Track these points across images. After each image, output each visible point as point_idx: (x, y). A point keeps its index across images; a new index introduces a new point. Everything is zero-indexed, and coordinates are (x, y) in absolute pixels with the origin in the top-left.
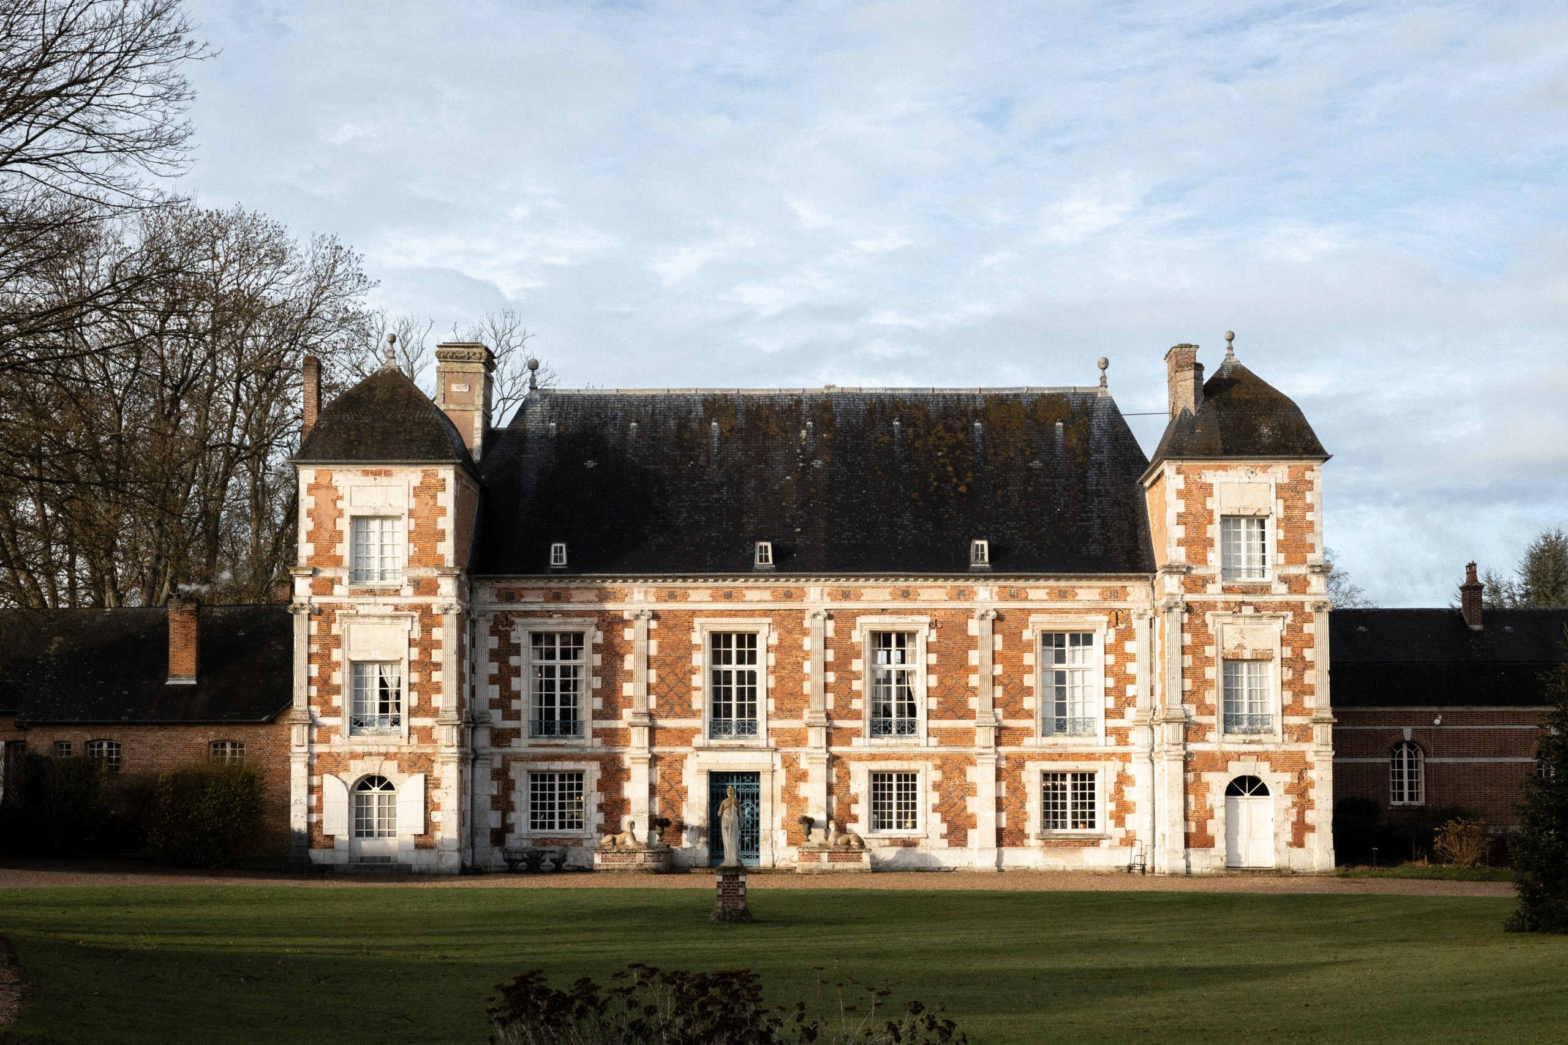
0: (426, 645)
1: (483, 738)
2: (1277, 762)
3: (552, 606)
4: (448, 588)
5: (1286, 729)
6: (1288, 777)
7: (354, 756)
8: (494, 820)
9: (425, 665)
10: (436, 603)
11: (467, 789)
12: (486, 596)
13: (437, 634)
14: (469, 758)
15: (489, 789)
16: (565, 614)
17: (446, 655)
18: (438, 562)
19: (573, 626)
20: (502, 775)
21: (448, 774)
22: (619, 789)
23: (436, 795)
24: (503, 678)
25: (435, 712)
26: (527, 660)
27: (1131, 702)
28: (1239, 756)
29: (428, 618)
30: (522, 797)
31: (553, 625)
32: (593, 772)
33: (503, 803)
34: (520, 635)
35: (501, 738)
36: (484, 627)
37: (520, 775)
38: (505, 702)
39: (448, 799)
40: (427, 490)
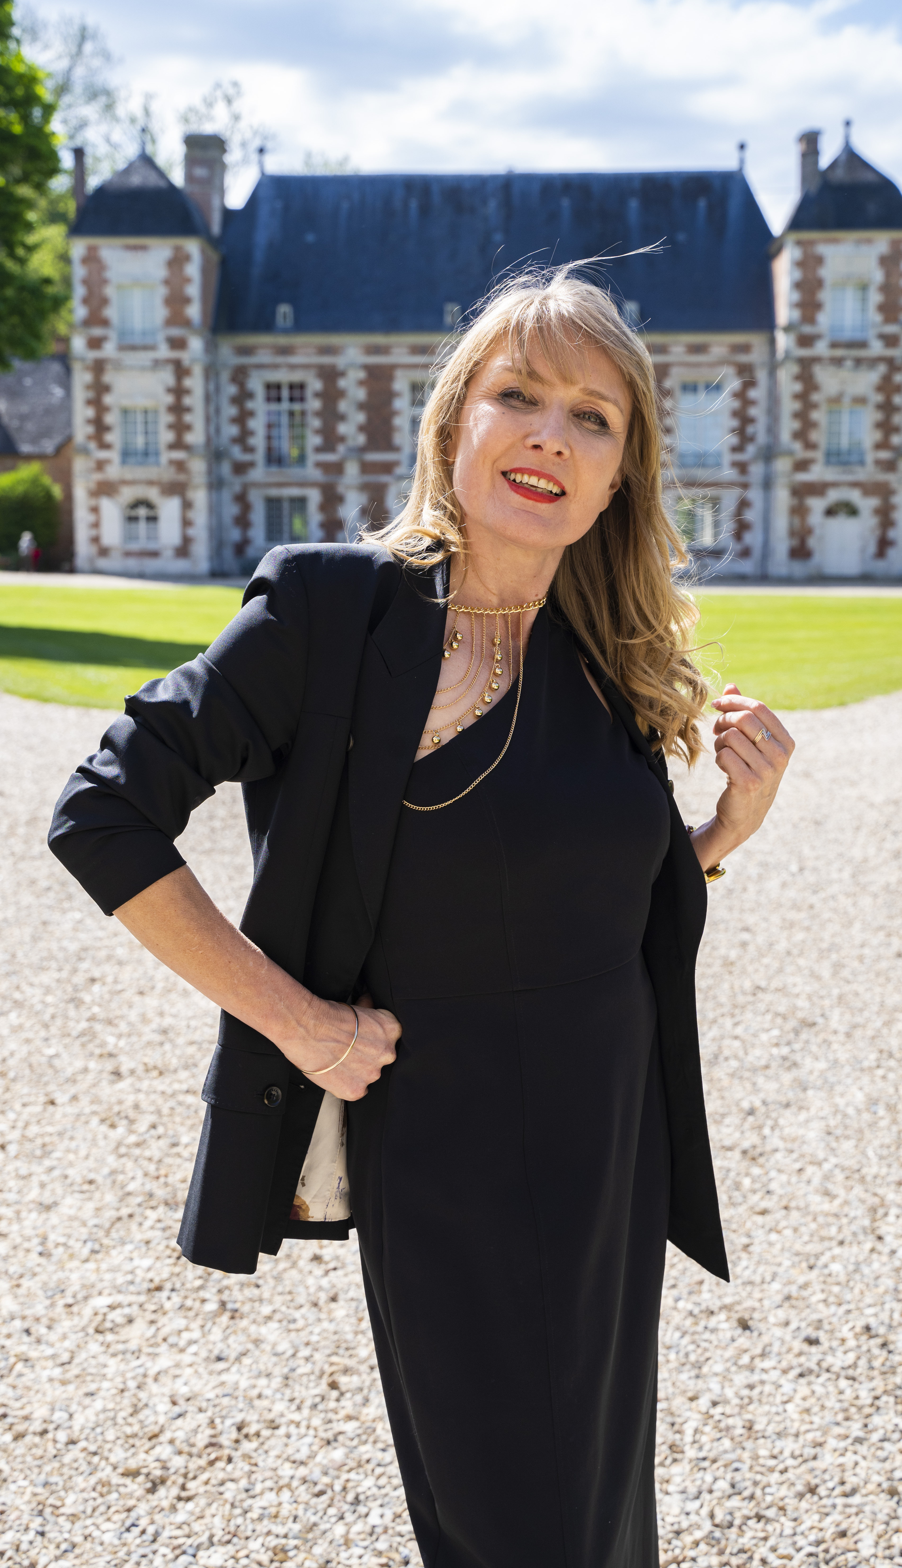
0: (179, 392)
1: (226, 469)
2: (868, 489)
3: (280, 360)
4: (196, 344)
5: (878, 463)
6: (873, 502)
7: (125, 482)
8: (235, 535)
9: (178, 409)
10: (185, 357)
11: (214, 510)
12: (226, 351)
13: (188, 382)
14: (216, 484)
15: (231, 510)
16: (293, 367)
17: (195, 400)
18: (186, 323)
19: (296, 377)
20: (241, 499)
21: (200, 497)
22: (335, 511)
23: (191, 515)
24: (242, 418)
25: (187, 448)
26: (259, 405)
27: (752, 439)
28: (835, 485)
29: (181, 371)
30: (258, 516)
31: (283, 376)
32: (314, 497)
33: (243, 521)
34: (256, 384)
35: (240, 468)
36: (225, 376)
37: (256, 499)
38: (243, 439)
39: (200, 517)
40: (177, 261)
